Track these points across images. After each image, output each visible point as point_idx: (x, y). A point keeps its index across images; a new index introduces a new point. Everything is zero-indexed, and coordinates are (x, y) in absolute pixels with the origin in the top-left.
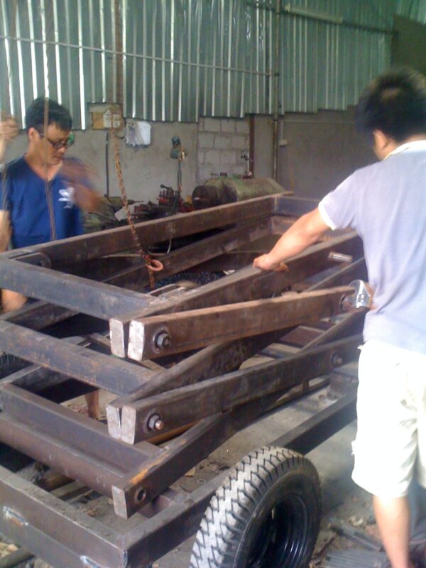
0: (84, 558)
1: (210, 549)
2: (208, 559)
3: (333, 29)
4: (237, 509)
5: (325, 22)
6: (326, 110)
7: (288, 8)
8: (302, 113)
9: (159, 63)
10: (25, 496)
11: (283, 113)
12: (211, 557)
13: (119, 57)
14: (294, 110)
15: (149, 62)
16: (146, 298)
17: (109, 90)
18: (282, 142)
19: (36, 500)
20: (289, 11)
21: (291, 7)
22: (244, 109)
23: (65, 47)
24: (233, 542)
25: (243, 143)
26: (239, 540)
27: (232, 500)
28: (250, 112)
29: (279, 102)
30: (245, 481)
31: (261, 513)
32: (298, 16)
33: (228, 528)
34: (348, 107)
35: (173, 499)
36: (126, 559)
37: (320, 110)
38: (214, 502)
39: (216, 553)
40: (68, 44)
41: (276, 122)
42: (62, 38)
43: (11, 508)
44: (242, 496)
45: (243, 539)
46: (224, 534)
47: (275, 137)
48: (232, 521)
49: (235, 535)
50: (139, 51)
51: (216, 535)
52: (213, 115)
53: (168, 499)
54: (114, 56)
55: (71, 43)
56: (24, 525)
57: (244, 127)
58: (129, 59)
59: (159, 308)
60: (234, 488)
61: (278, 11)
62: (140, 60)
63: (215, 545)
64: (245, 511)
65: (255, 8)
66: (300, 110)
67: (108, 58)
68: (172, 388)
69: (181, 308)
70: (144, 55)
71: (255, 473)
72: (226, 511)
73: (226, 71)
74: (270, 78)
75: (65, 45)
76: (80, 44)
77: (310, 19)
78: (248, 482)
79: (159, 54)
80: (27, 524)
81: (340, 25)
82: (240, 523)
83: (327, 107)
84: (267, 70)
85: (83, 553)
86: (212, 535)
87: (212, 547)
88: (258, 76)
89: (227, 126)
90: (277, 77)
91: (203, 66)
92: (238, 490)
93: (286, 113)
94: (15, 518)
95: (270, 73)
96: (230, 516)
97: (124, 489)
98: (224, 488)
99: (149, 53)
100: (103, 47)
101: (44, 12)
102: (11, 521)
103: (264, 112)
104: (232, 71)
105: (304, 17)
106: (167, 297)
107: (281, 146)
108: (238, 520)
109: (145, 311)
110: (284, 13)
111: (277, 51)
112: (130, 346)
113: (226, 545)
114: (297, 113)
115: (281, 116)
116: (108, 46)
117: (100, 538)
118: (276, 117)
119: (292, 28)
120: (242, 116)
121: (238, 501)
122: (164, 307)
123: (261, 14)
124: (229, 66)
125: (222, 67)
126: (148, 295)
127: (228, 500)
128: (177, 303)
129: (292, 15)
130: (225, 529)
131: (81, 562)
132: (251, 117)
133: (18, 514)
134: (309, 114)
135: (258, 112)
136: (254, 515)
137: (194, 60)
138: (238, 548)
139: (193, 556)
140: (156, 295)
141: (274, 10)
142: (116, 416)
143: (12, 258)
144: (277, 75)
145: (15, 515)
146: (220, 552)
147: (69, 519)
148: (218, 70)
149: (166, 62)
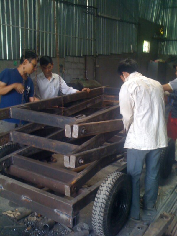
0: (56, 210)
1: (100, 203)
2: (100, 206)
3: (116, 22)
4: (109, 189)
5: (113, 20)
6: (113, 54)
7: (99, 14)
8: (104, 55)
9: (50, 34)
10: (32, 191)
11: (97, 55)
12: (101, 206)
13: (35, 32)
14: (102, 54)
15: (46, 34)
16: (74, 119)
17: (31, 45)
18: (97, 66)
19: (36, 191)
20: (100, 15)
21: (101, 13)
22: (83, 53)
23: (14, 27)
24: (108, 200)
25: (82, 66)
26: (110, 200)
27: (107, 187)
28: (85, 54)
29: (96, 51)
30: (110, 181)
31: (116, 191)
32: (103, 17)
33: (106, 196)
34: (122, 53)
35: (84, 190)
36: (73, 208)
37: (111, 54)
38: (101, 188)
39: (102, 204)
40: (15, 26)
41: (95, 59)
42: (13, 24)
43: (25, 196)
44: (110, 185)
45: (111, 200)
46: (105, 197)
47: (95, 64)
48: (108, 194)
49: (109, 198)
50: (43, 29)
51: (102, 198)
52: (71, 55)
53: (82, 190)
54: (33, 31)
55: (16, 26)
56: (31, 202)
57: (82, 60)
58: (39, 32)
59: (80, 122)
60: (107, 183)
61: (96, 15)
62: (43, 33)
63: (102, 202)
64: (111, 190)
65: (87, 13)
66: (104, 54)
67: (31, 32)
68: (84, 151)
69: (86, 122)
70: (45, 31)
71: (114, 179)
72: (105, 190)
73: (76, 38)
74: (93, 41)
75: (14, 26)
76: (20, 26)
77: (107, 18)
78: (112, 181)
79: (50, 31)
80: (32, 201)
81: (119, 21)
82: (110, 194)
83: (114, 53)
84: (91, 38)
85: (55, 208)
86: (101, 198)
87: (101, 202)
88: (88, 40)
89: (76, 60)
90: (95, 41)
91: (67, 36)
92: (109, 184)
93: (99, 55)
94: (27, 199)
95: (93, 39)
96: (107, 192)
97: (69, 186)
98: (103, 183)
99: (46, 30)
100: (29, 28)
101: (6, 13)
102: (25, 201)
103: (90, 55)
104: (78, 38)
105: (105, 18)
106: (81, 118)
107: (97, 68)
108: (109, 193)
109: (76, 122)
110: (98, 16)
111: (95, 31)
112: (73, 134)
113: (106, 201)
114: (103, 55)
115: (97, 56)
116: (31, 27)
117: (63, 202)
118: (95, 56)
119: (101, 21)
120: (82, 56)
121: (109, 187)
122: (82, 121)
123: (89, 16)
124: (77, 36)
125: (74, 36)
126: (74, 118)
127: (105, 187)
128: (85, 120)
129: (101, 17)
130: (105, 196)
131: (54, 212)
132: (85, 56)
133: (28, 198)
134: (107, 55)
135: (88, 54)
136: (114, 192)
137: (63, 33)
138: (109, 202)
139: (94, 206)
140: (77, 118)
141: (94, 15)
142: (68, 159)
143: (18, 108)
144: (95, 40)
145: (27, 198)
146: (104, 204)
147: (50, 197)
148: (73, 38)
149: (53, 34)
